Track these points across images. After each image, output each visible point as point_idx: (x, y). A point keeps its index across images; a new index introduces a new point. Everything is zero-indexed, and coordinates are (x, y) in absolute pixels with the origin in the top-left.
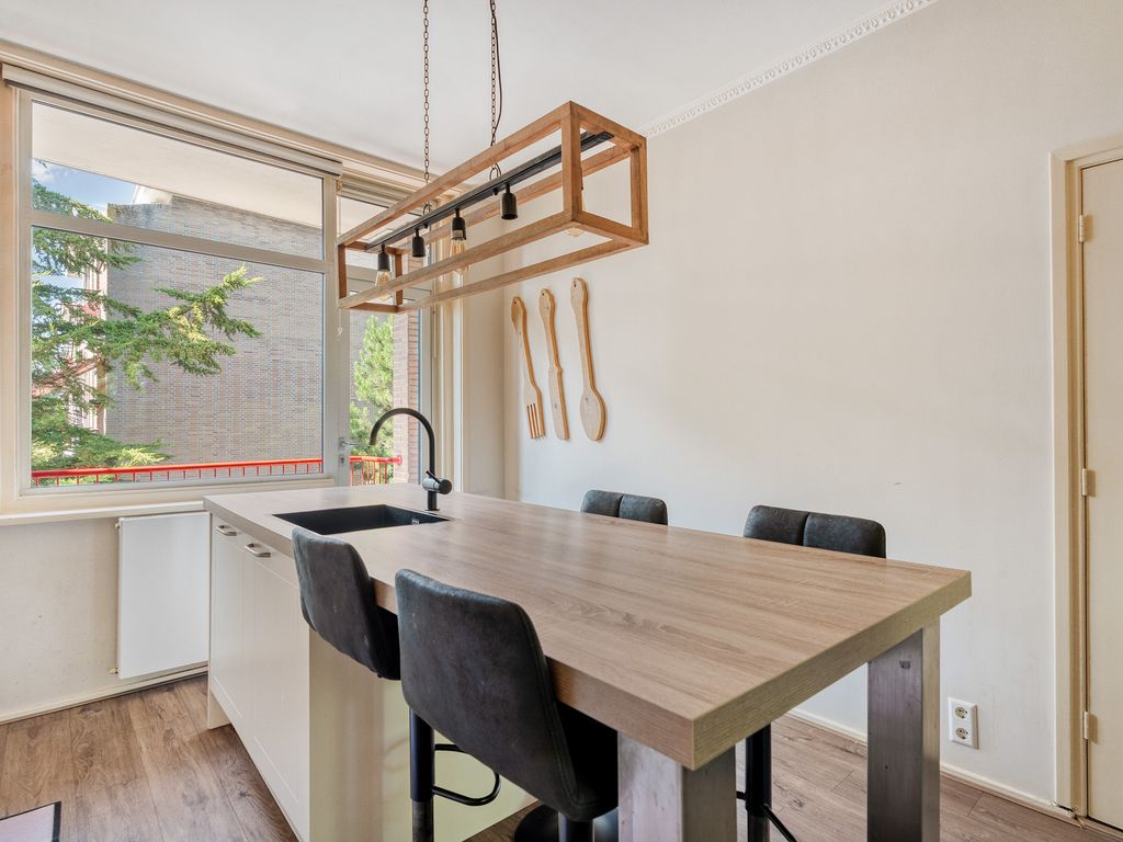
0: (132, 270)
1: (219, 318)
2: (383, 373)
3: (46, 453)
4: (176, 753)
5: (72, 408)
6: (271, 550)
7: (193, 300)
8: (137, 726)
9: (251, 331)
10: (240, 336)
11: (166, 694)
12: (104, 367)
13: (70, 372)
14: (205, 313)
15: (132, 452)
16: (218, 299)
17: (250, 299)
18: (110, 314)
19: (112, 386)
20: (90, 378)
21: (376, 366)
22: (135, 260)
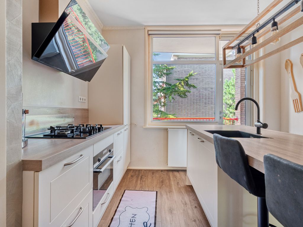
0: (170, 76)
1: (187, 84)
2: (229, 95)
3: (155, 116)
4: (180, 189)
5: (160, 106)
6: (204, 140)
7: (182, 81)
8: (171, 179)
9: (194, 86)
10: (192, 88)
11: (177, 173)
12: (165, 97)
13: (159, 99)
14: (184, 83)
15: (170, 116)
16: (187, 79)
17: (194, 79)
18: (166, 86)
19: (166, 101)
20: (163, 100)
21: (227, 93)
22: (171, 73)
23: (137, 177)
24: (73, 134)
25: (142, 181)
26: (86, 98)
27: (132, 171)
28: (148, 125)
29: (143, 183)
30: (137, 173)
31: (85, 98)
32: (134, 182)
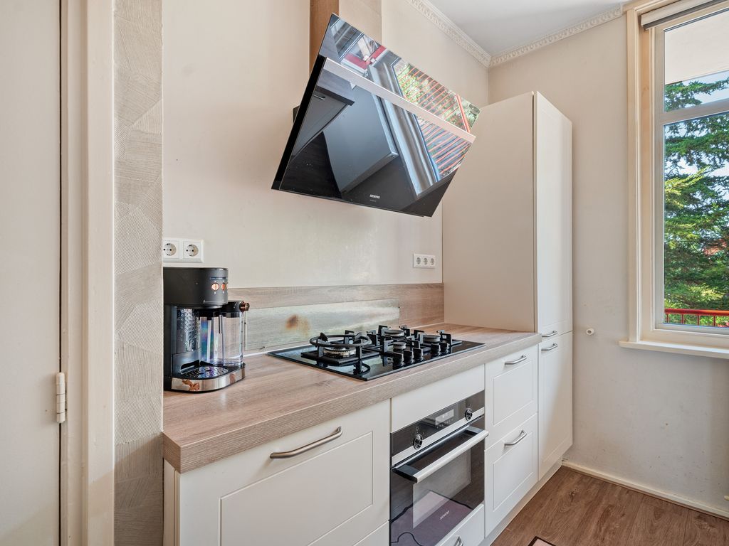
23: (592, 507)
24: (357, 358)
25: (603, 529)
26: (437, 257)
27: (577, 478)
28: (638, 337)
29: (607, 538)
30: (594, 489)
31: (433, 257)
32: (576, 519)
